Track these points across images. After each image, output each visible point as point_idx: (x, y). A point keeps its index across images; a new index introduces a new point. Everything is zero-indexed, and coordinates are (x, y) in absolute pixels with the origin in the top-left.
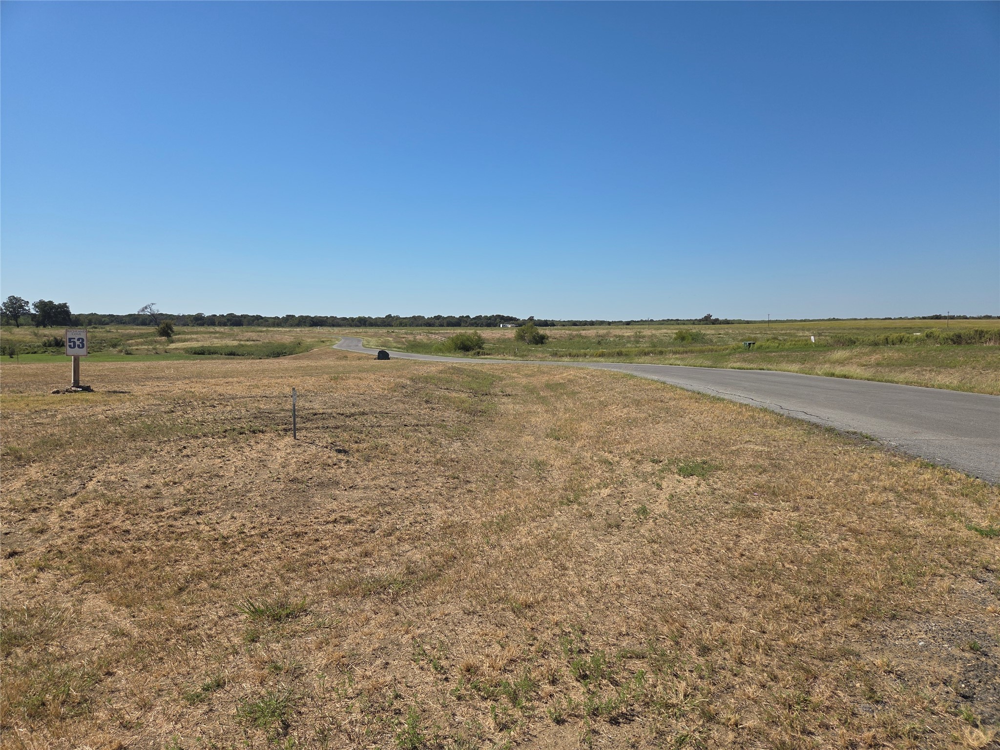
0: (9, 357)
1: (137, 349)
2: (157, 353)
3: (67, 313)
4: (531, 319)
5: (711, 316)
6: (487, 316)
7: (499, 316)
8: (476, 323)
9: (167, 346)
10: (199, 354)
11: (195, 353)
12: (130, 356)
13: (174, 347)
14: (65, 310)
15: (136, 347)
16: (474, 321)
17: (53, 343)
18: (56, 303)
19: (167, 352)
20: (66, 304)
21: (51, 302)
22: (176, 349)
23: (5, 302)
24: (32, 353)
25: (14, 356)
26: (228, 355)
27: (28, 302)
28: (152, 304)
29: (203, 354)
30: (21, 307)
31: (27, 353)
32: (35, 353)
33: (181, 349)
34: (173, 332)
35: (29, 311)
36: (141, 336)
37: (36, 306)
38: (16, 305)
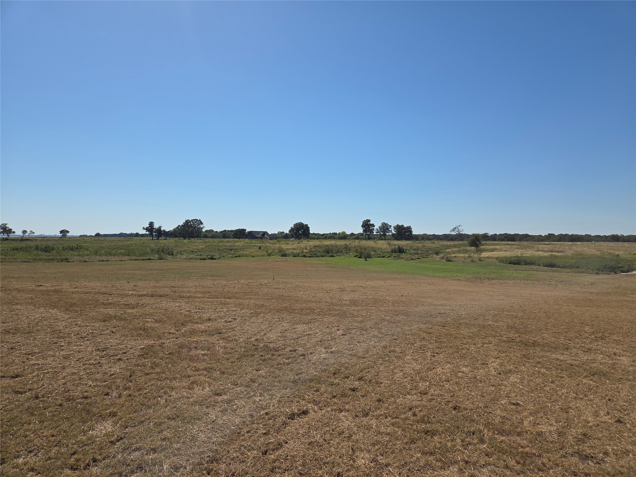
0: (364, 259)
1: (455, 257)
2: (472, 261)
3: (411, 232)
9: (480, 254)
10: (515, 264)
11: (510, 263)
12: (450, 262)
13: (487, 256)
14: (409, 230)
15: (454, 255)
17: (397, 250)
18: (405, 226)
19: (481, 261)
20: (410, 226)
21: (402, 226)
22: (489, 258)
23: (380, 226)
24: (382, 257)
25: (368, 259)
26: (548, 266)
27: (391, 226)
28: (459, 226)
29: (519, 263)
30: (388, 229)
31: (379, 257)
32: (384, 257)
33: (493, 258)
34: (480, 243)
35: (391, 231)
36: (455, 246)
37: (395, 228)
38: (385, 227)
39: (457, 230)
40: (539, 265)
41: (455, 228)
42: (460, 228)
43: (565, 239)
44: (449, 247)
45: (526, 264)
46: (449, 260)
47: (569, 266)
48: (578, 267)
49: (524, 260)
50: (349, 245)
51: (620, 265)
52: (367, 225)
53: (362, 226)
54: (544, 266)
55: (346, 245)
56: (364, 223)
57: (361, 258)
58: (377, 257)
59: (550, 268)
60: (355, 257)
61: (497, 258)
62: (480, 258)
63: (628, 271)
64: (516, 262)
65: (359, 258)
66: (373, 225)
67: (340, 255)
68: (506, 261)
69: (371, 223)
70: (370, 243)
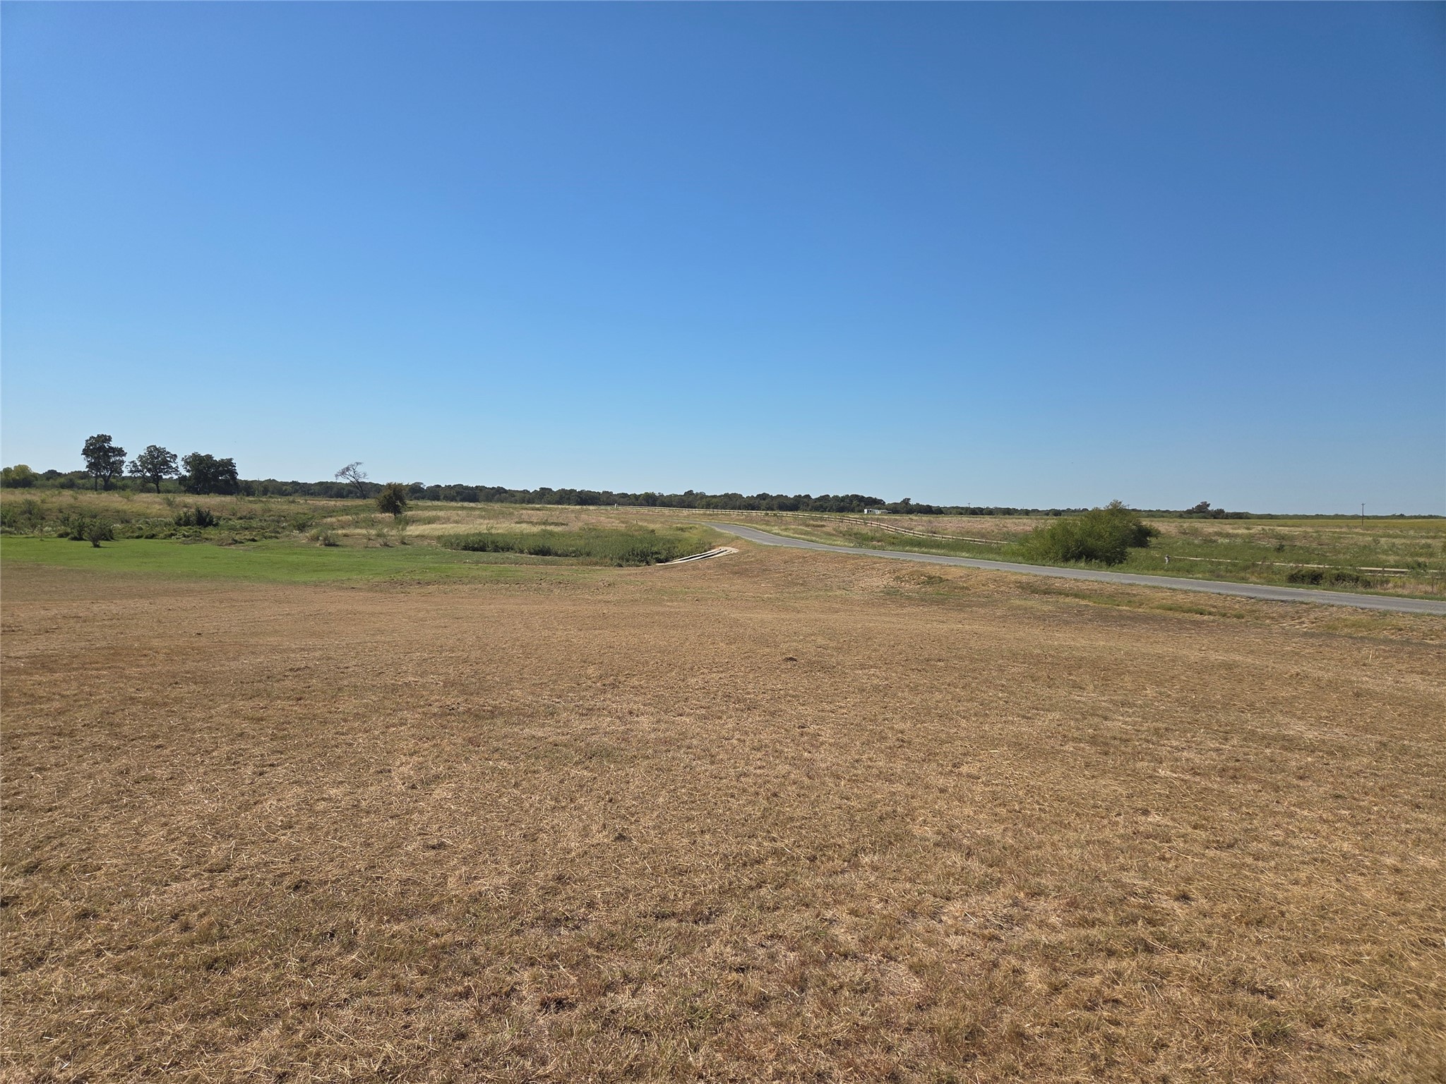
0: (90, 544)
1: (346, 535)
2: (386, 545)
3: (233, 473)
4: (906, 501)
5: (1208, 505)
6: (837, 496)
7: (856, 496)
8: (821, 506)
9: (403, 530)
10: (474, 549)
11: (466, 548)
12: (334, 548)
13: (417, 533)
14: (229, 469)
15: (344, 531)
16: (818, 503)
17: (193, 519)
18: (217, 458)
19: (404, 543)
20: (231, 459)
21: (209, 457)
22: (422, 537)
23: (142, 454)
24: (147, 538)
25: (102, 543)
27: (175, 456)
28: (358, 464)
29: (482, 549)
30: (165, 463)
31: (138, 537)
32: (153, 536)
33: (431, 538)
34: (404, 504)
35: (176, 470)
36: (346, 511)
37: (187, 462)
38: (157, 460)
39: (352, 473)
40: (522, 552)
41: (348, 469)
42: (359, 469)
43: (569, 499)
44: (330, 512)
45: (496, 550)
46: (330, 544)
47: (574, 552)
48: (588, 554)
49: (493, 542)
50: (39, 503)
51: (655, 549)
52: (100, 451)
53: (85, 452)
54: (531, 554)
55: (30, 503)
56: (91, 445)
57: (81, 539)
58: (132, 537)
59: (540, 557)
60: (61, 536)
61: (439, 538)
62: (403, 537)
63: (667, 561)
64: (478, 545)
65: (75, 539)
66: (120, 452)
67: (10, 533)
68: (458, 544)
69: (113, 444)
70: (113, 501)
